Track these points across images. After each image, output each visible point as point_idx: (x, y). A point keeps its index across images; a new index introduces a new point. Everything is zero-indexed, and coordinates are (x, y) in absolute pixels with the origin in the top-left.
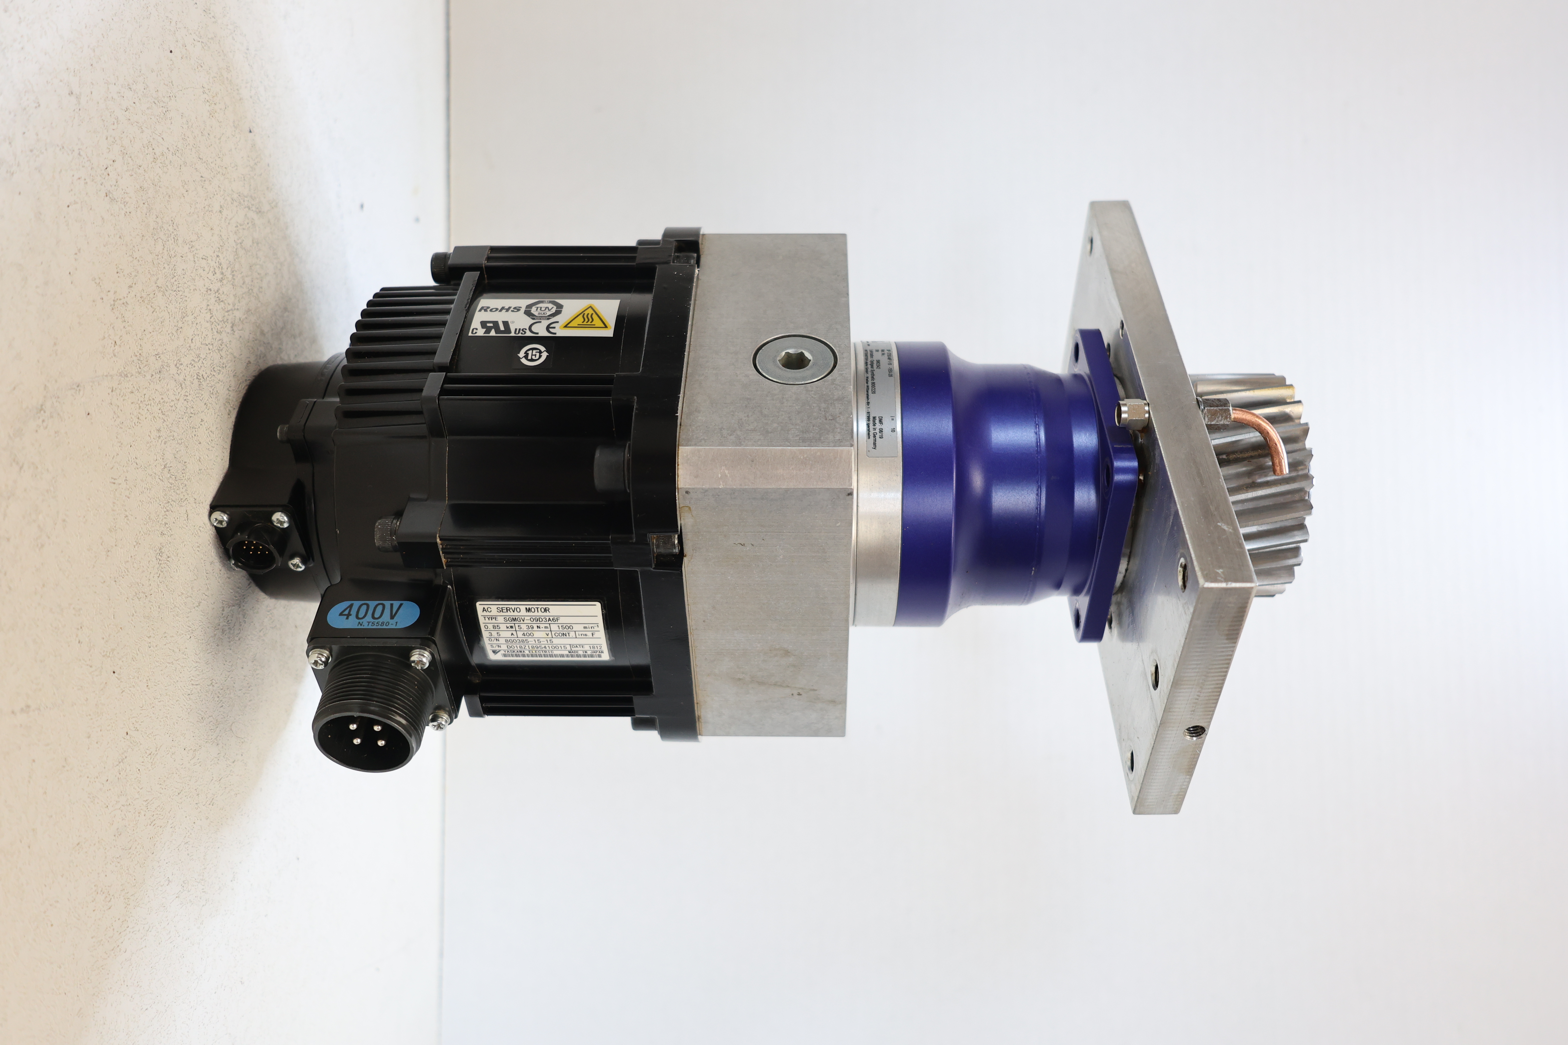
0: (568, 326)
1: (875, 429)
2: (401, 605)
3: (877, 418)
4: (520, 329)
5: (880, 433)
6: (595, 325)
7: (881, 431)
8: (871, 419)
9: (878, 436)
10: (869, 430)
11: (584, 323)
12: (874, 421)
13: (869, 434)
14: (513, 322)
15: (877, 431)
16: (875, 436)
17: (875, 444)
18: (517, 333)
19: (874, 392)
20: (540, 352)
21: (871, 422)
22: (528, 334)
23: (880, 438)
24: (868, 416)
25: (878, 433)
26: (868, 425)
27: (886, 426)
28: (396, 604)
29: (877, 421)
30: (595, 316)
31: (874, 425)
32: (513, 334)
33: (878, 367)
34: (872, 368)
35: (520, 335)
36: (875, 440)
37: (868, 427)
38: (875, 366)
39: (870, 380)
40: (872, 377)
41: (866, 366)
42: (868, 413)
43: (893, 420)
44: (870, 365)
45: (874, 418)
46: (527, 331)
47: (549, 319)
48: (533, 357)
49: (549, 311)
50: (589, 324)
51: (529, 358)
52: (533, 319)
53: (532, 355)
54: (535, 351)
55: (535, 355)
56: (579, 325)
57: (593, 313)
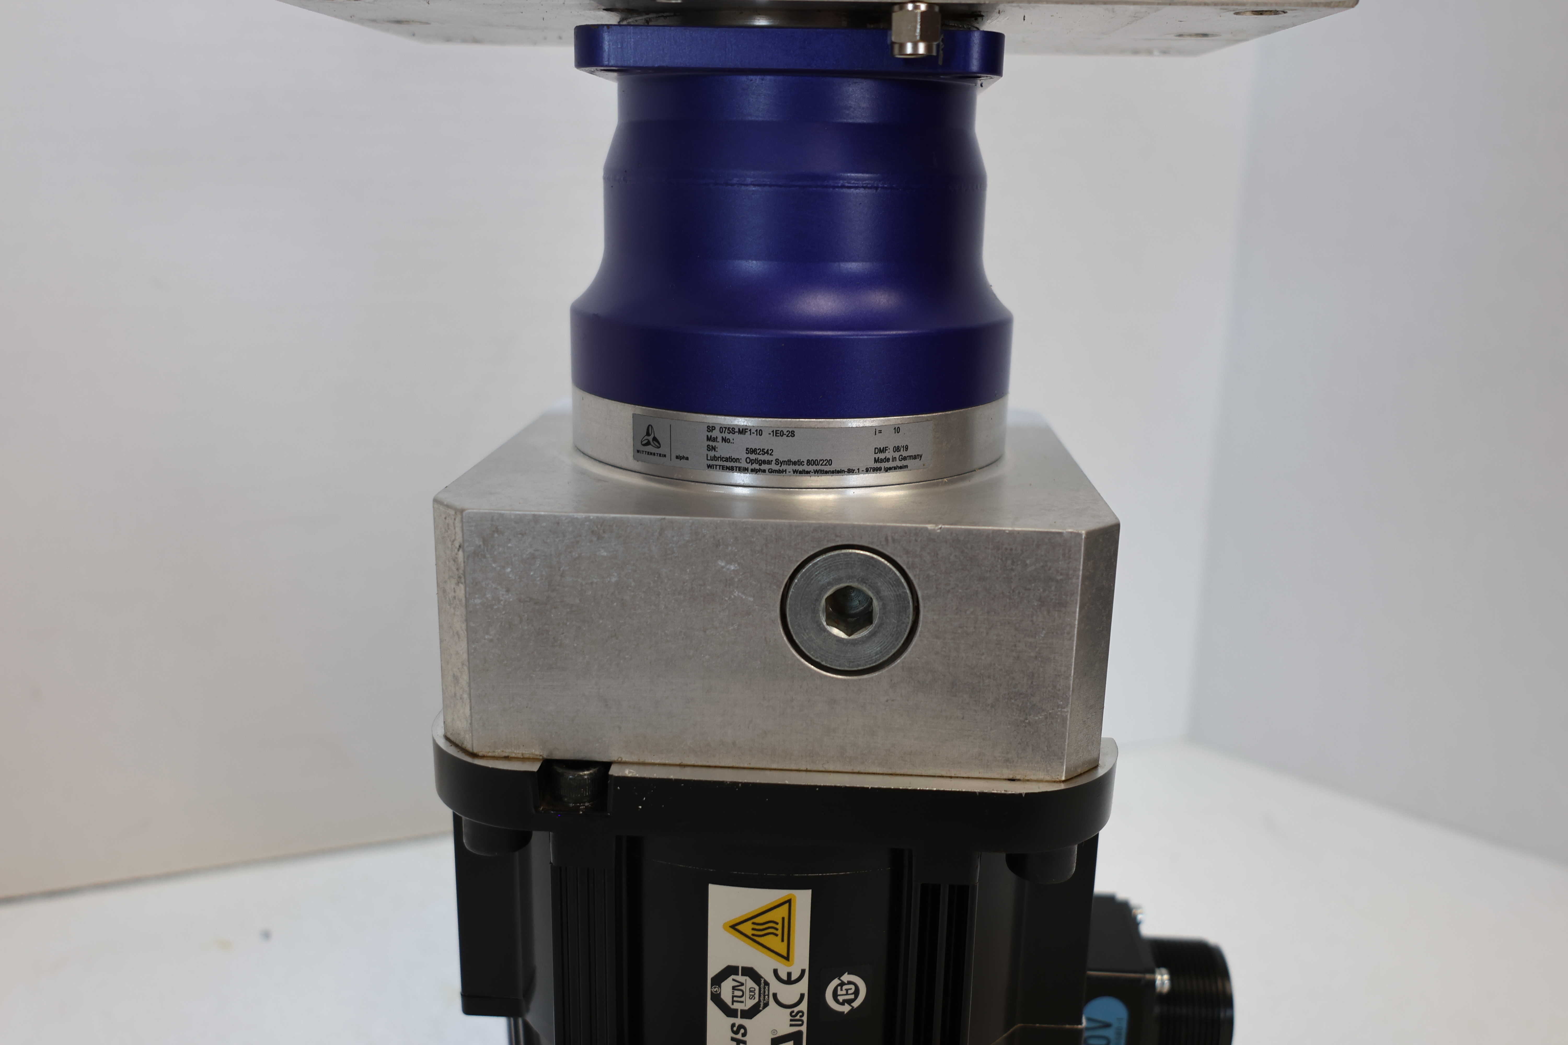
0: (785, 955)
1: (894, 459)
3: (877, 456)
4: (791, 1020)
5: (900, 451)
6: (783, 919)
7: (897, 449)
8: (878, 465)
9: (905, 454)
10: (895, 468)
11: (779, 932)
12: (882, 461)
13: (901, 468)
14: (774, 1031)
15: (897, 455)
16: (905, 458)
17: (915, 457)
18: (800, 1023)
19: (830, 462)
20: (842, 984)
21: (882, 465)
22: (804, 1006)
23: (907, 449)
24: (873, 471)
25: (899, 453)
26: (887, 470)
27: (892, 441)
29: (882, 456)
30: (759, 920)
31: (888, 460)
32: (804, 1029)
33: (767, 452)
34: (769, 462)
35: (805, 1018)
36: (911, 457)
37: (890, 469)
38: (766, 457)
39: (800, 468)
40: (795, 463)
41: (764, 471)
42: (867, 470)
43: (880, 432)
44: (760, 465)
45: (876, 461)
46: (796, 1009)
47: (767, 984)
48: (850, 992)
49: (742, 984)
50: (779, 927)
51: (852, 997)
52: (766, 1005)
53: (847, 994)
54: (839, 992)
55: (847, 990)
56: (783, 941)
57: (750, 922)
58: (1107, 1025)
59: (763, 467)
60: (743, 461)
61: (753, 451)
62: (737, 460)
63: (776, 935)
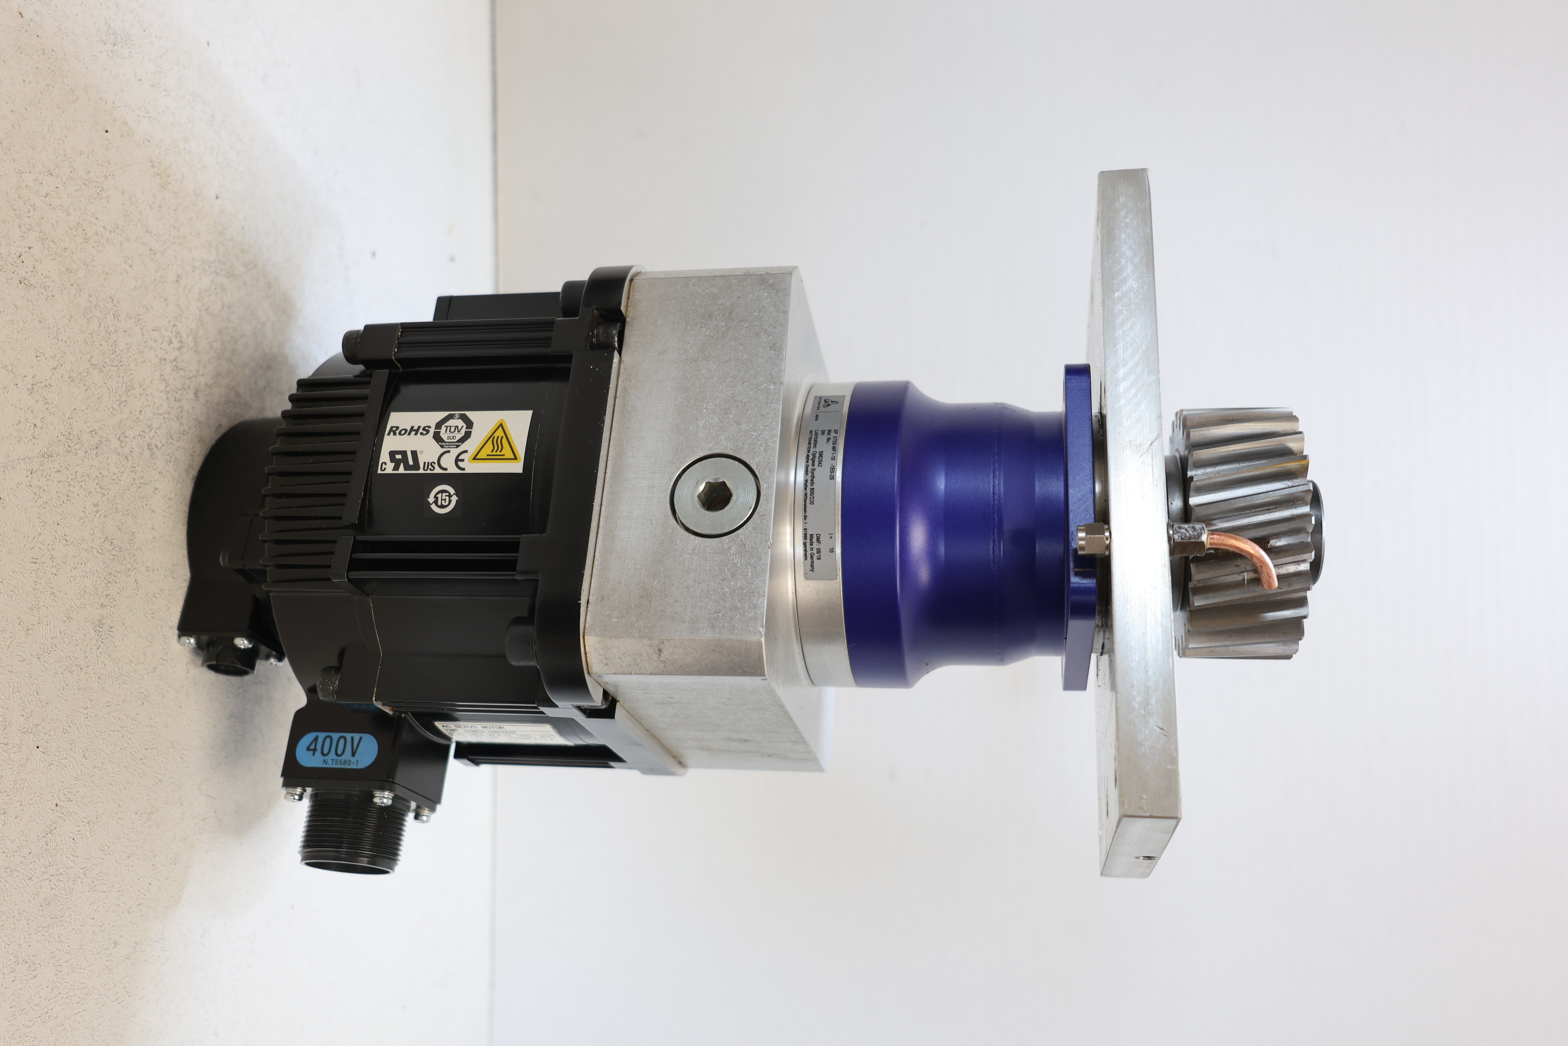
0: (477, 458)
1: (812, 549)
2: (361, 738)
3: (815, 536)
4: (428, 463)
5: (817, 553)
6: (504, 455)
7: (819, 551)
8: (808, 537)
9: (815, 557)
10: (805, 550)
11: (494, 453)
12: (811, 540)
13: (806, 555)
14: (422, 452)
15: (815, 551)
16: (812, 557)
17: (812, 566)
18: (426, 469)
19: (812, 503)
20: (450, 496)
21: (808, 541)
22: (438, 470)
23: (818, 559)
24: (805, 534)
25: (815, 553)
26: (805, 544)
27: (824, 547)
28: (357, 736)
29: (815, 540)
30: (505, 441)
31: (811, 545)
32: (421, 471)
33: (820, 463)
34: (813, 465)
35: (429, 471)
36: (813, 562)
37: (805, 546)
38: (816, 463)
39: (809, 484)
40: (812, 480)
41: (807, 462)
42: (805, 529)
43: (831, 538)
44: (812, 460)
45: (811, 536)
46: (436, 466)
47: (458, 446)
48: (443, 502)
49: (459, 432)
50: (498, 453)
51: (439, 504)
52: (442, 447)
53: (442, 500)
54: (444, 494)
55: (445, 500)
56: (487, 455)
57: (503, 435)
58: (353, 754)
59: (810, 462)
60: (814, 450)
61: (821, 455)
62: (815, 446)
63: (492, 451)
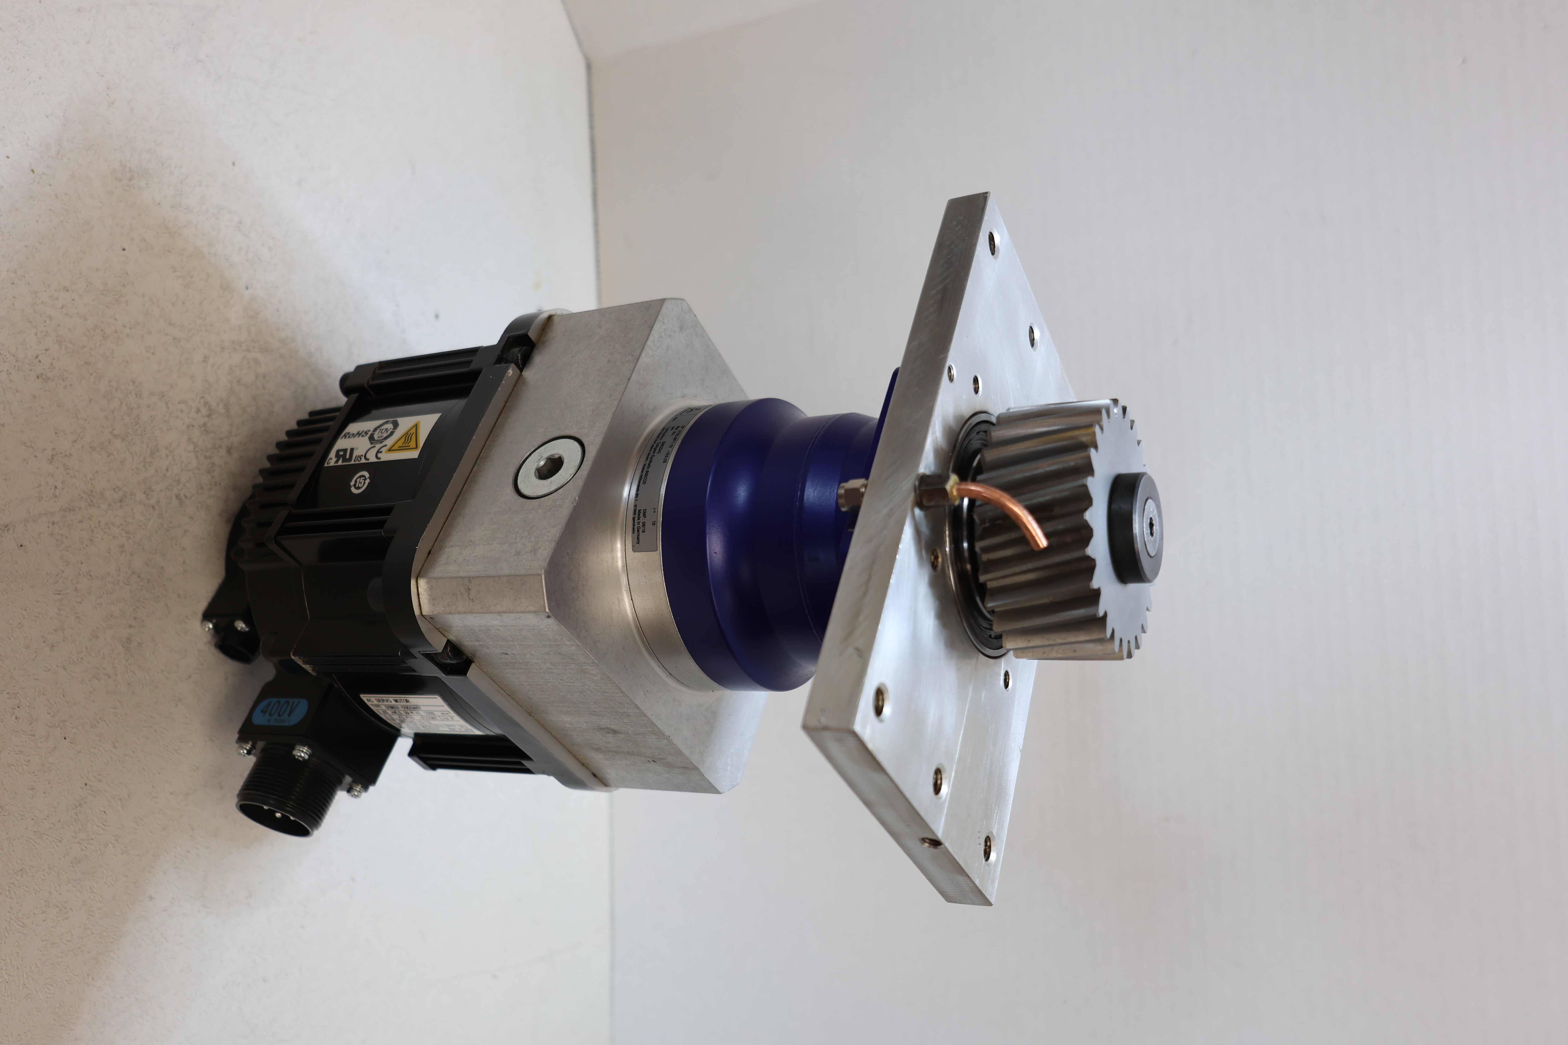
0: (392, 449)
1: (639, 523)
2: (299, 703)
3: (642, 511)
4: (359, 456)
5: (643, 527)
6: (409, 447)
7: (644, 525)
8: (637, 512)
9: (641, 531)
10: (634, 525)
11: (404, 445)
12: (639, 515)
13: (634, 528)
14: (357, 449)
15: (641, 525)
16: (638, 531)
17: (638, 538)
18: (356, 460)
19: (644, 483)
20: (365, 479)
21: (637, 516)
22: (363, 461)
23: (643, 532)
24: (634, 510)
25: (641, 527)
26: (634, 519)
27: (648, 521)
28: (296, 701)
29: (642, 515)
30: (414, 436)
31: (639, 519)
32: (352, 462)
33: (660, 451)
34: (654, 452)
35: (357, 462)
36: (639, 535)
37: (634, 521)
38: (657, 450)
39: (646, 468)
40: (649, 465)
41: (650, 450)
42: (635, 506)
43: (654, 512)
44: (654, 448)
45: (640, 511)
46: (363, 458)
47: (381, 442)
48: (360, 484)
49: (387, 432)
50: (407, 445)
51: (357, 486)
52: (371, 443)
53: (359, 483)
54: (362, 478)
55: (361, 483)
56: (399, 447)
57: (415, 432)
58: (290, 714)
59: (653, 450)
60: (660, 441)
61: (663, 445)
62: (661, 438)
63: (403, 444)
